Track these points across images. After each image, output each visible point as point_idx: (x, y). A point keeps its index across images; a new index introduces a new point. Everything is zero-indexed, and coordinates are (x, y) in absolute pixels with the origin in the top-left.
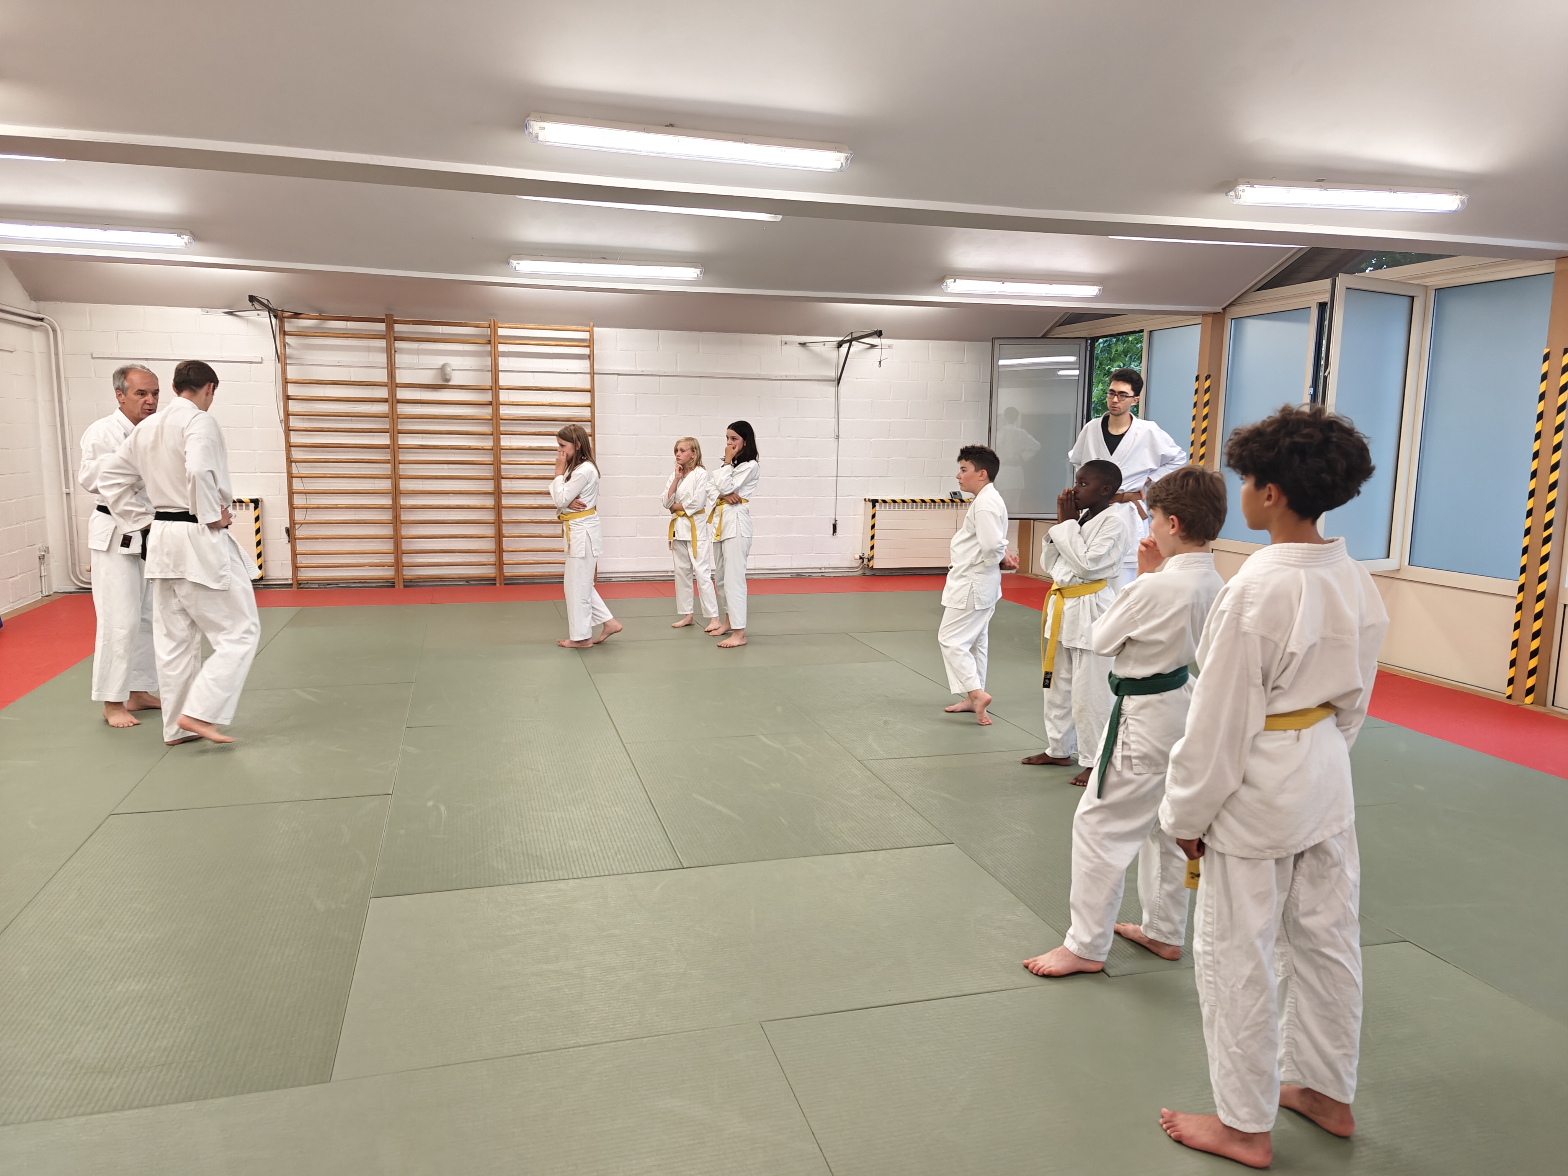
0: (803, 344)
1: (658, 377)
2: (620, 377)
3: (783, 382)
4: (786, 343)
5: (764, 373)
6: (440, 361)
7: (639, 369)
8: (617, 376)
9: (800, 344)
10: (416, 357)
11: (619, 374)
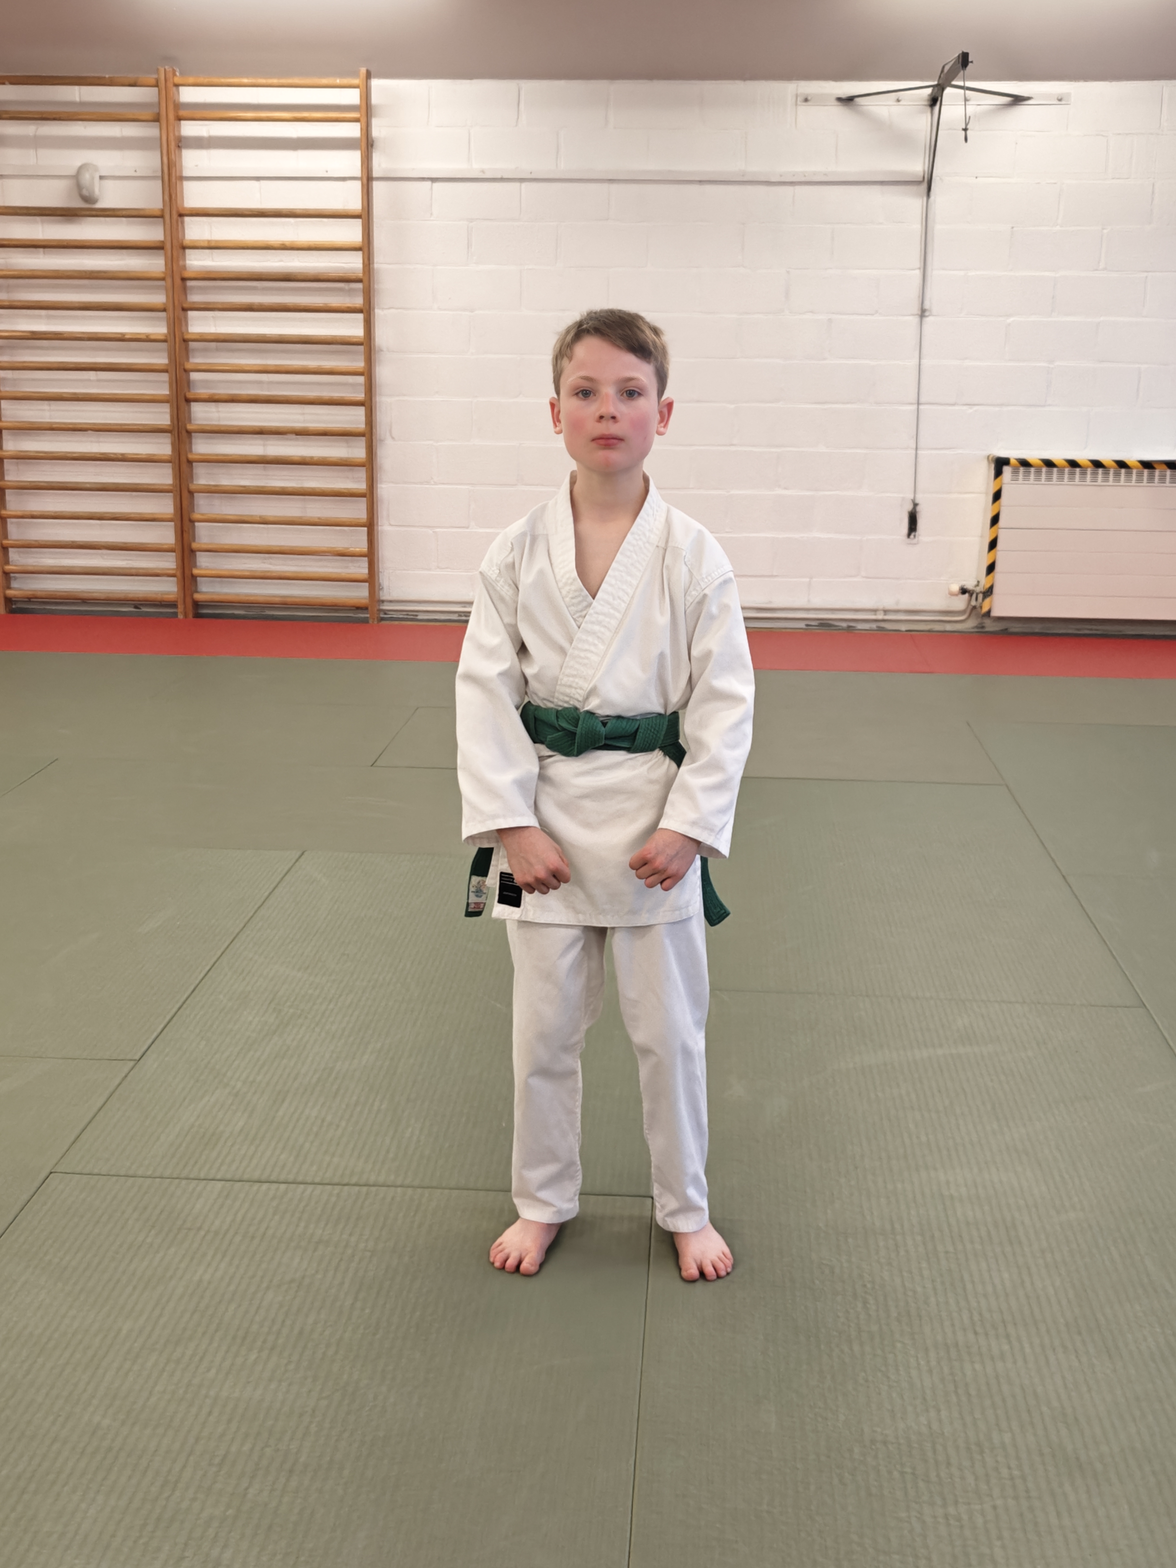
0: (848, 101)
1: (517, 184)
2: (437, 186)
3: (798, 189)
4: (806, 100)
5: (756, 167)
6: (73, 159)
7: (475, 168)
8: (429, 183)
9: (839, 99)
10: (32, 152)
11: (434, 180)
